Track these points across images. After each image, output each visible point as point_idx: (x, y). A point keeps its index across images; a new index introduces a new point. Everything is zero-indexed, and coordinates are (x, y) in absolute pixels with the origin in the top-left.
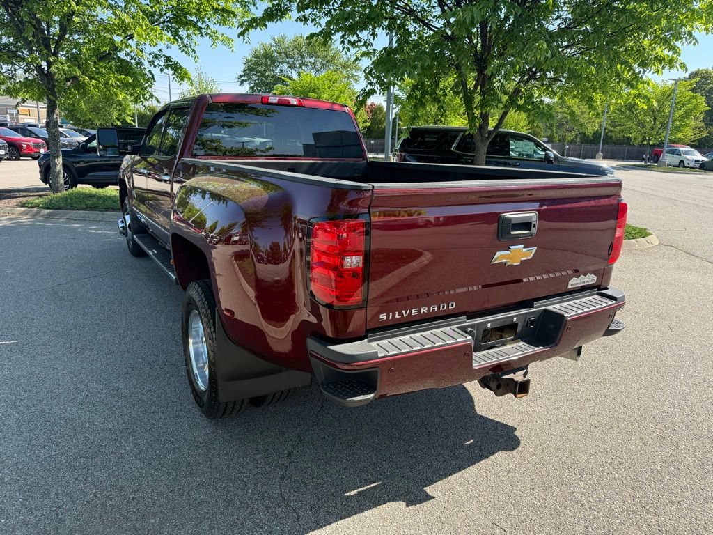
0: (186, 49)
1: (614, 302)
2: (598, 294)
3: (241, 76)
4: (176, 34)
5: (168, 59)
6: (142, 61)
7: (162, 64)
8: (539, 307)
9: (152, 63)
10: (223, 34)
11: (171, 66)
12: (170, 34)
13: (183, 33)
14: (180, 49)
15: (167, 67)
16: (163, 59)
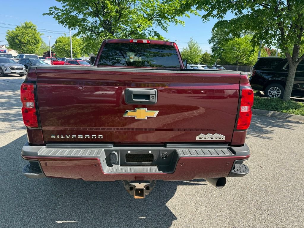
0: (164, 28)
1: (233, 155)
2: (228, 148)
3: (210, 40)
4: (160, 22)
5: (155, 32)
6: (146, 34)
7: (153, 35)
8: (170, 148)
9: (149, 35)
10: (179, 20)
11: (156, 35)
12: (157, 22)
13: (163, 21)
14: (161, 28)
15: (155, 35)
16: (154, 33)
